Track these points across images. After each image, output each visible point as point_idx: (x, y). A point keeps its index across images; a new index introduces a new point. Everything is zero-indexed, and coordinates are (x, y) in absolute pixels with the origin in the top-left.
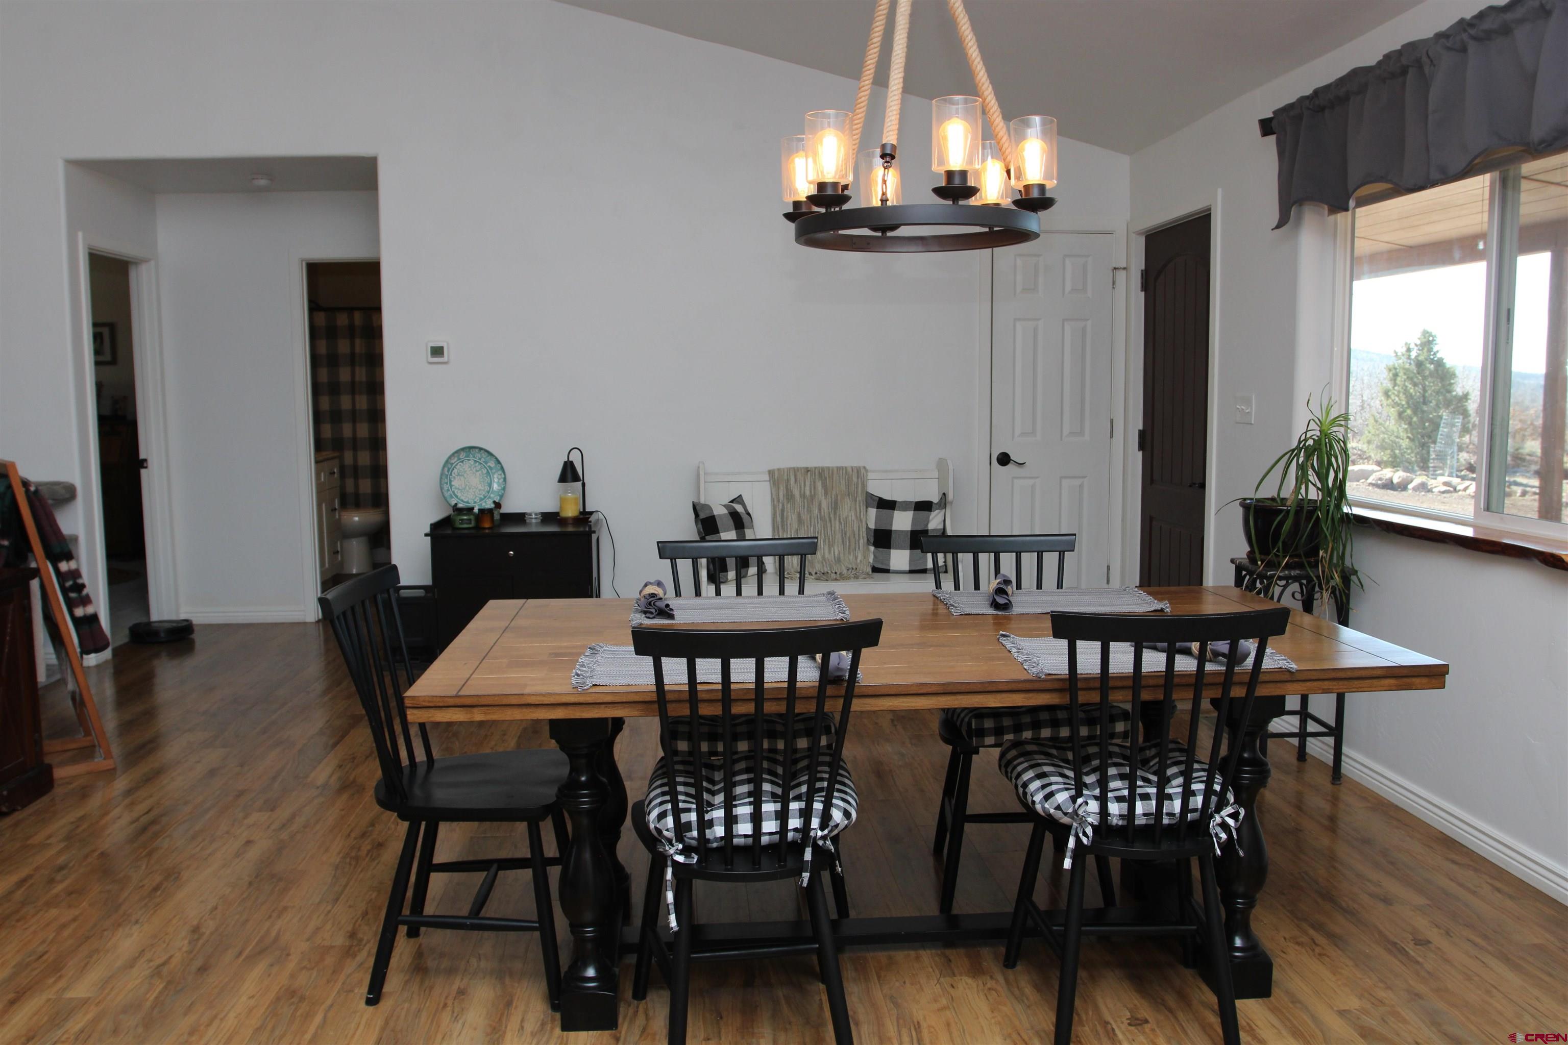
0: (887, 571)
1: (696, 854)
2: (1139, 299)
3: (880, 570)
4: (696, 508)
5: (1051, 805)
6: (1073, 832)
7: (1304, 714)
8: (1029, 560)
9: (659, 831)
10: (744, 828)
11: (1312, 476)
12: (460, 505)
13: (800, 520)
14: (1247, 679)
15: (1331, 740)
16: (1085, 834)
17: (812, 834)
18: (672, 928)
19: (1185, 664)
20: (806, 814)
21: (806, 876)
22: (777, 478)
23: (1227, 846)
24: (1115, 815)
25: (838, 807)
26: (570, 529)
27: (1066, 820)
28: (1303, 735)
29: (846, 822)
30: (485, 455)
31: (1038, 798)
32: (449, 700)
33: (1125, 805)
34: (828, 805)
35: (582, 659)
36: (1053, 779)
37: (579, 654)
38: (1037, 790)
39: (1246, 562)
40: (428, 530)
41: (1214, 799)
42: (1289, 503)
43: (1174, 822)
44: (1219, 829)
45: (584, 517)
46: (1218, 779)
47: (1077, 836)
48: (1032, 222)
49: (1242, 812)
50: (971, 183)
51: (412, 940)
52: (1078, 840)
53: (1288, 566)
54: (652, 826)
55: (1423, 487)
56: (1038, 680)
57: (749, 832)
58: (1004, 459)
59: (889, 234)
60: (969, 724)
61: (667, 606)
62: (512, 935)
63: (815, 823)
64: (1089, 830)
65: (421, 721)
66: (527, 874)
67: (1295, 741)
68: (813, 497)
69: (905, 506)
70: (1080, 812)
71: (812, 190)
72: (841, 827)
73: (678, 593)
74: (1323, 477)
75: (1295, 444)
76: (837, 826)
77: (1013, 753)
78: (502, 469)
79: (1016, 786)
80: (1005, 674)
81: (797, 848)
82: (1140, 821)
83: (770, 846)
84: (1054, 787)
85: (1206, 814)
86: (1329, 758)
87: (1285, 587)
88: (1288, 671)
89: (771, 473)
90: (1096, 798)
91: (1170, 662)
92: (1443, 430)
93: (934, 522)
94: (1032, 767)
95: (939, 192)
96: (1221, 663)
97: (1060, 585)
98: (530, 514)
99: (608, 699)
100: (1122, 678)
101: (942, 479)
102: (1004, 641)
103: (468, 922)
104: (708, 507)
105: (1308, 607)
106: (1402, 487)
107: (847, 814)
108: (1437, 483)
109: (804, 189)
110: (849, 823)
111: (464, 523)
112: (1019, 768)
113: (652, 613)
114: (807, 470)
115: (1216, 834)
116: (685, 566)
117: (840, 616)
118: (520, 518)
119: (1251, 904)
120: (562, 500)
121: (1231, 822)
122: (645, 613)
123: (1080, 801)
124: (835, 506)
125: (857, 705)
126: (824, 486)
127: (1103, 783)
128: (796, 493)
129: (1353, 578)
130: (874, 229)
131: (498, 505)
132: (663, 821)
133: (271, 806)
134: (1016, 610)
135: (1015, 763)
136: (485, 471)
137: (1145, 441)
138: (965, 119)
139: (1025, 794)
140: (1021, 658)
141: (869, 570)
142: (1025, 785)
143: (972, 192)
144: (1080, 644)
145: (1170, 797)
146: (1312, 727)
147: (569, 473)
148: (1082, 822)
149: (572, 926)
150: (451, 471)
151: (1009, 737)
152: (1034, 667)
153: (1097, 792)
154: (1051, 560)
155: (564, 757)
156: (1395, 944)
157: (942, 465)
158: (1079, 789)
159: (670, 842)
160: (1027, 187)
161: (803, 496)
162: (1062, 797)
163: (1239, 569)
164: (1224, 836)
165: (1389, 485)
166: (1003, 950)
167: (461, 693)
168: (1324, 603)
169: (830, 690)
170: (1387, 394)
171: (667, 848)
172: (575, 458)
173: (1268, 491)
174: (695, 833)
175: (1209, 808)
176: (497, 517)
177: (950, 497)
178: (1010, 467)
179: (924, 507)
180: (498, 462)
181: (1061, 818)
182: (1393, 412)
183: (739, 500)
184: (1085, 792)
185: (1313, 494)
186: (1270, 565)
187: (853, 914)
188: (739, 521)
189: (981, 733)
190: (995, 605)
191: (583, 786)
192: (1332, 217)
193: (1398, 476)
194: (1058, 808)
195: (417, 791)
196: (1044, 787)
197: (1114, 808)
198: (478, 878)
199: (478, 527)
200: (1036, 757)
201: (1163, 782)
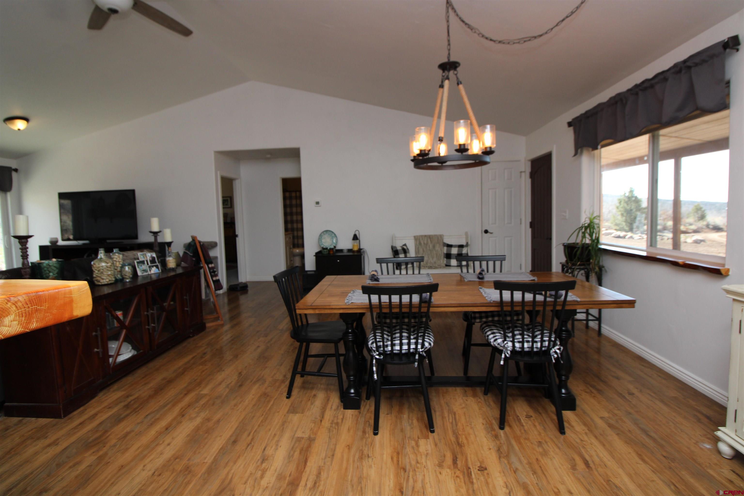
0: (450, 266)
1: (383, 356)
2: (529, 181)
3: (448, 265)
4: (392, 248)
5: (496, 343)
6: (504, 352)
7: (587, 313)
8: (491, 263)
9: (371, 348)
10: (397, 348)
11: (587, 236)
12: (324, 247)
13: (423, 251)
14: (562, 303)
15: (597, 322)
16: (508, 353)
17: (418, 350)
18: (375, 379)
19: (540, 298)
20: (416, 344)
21: (416, 364)
22: (417, 239)
23: (557, 359)
24: (518, 347)
25: (427, 342)
26: (356, 254)
27: (501, 348)
28: (587, 320)
29: (430, 346)
30: (331, 232)
31: (492, 340)
32: (308, 307)
33: (521, 344)
34: (424, 341)
35: (350, 295)
36: (497, 334)
37: (349, 293)
38: (492, 338)
39: (565, 264)
40: (314, 254)
41: (552, 343)
42: (579, 244)
43: (538, 350)
44: (554, 354)
45: (360, 250)
46: (553, 336)
47: (505, 354)
48: (487, 158)
49: (562, 348)
50: (466, 147)
51: (302, 378)
52: (505, 355)
53: (580, 265)
54: (370, 346)
55: (631, 237)
56: (490, 303)
57: (399, 349)
58: (486, 232)
59: (444, 164)
60: (471, 315)
61: (377, 278)
62: (331, 378)
63: (419, 346)
64: (509, 352)
65: (300, 313)
66: (334, 359)
67: (585, 322)
68: (427, 244)
69: (455, 246)
70: (506, 346)
71: (418, 152)
72: (428, 348)
73: (382, 274)
74: (591, 235)
75: (581, 226)
76: (426, 348)
77: (484, 325)
78: (336, 237)
79: (485, 336)
80: (479, 301)
81: (414, 354)
82: (527, 350)
83: (405, 354)
84: (497, 337)
85: (549, 348)
86: (596, 327)
87: (579, 272)
88: (577, 301)
89: (415, 237)
90: (511, 341)
91: (534, 297)
92: (638, 219)
93: (464, 251)
94: (490, 330)
95: (457, 150)
96: (552, 298)
97: (501, 271)
98: (344, 250)
99: (356, 307)
100: (518, 302)
101: (467, 238)
102: (480, 290)
103: (316, 374)
104: (395, 247)
105: (587, 279)
106: (624, 237)
107: (430, 344)
108: (636, 237)
109: (416, 151)
110: (431, 347)
111: (325, 252)
112: (486, 330)
113: (373, 280)
114: (425, 236)
115: (553, 355)
116: (384, 265)
117: (430, 281)
118: (341, 251)
119: (567, 378)
120: (353, 246)
121: (558, 351)
122: (371, 280)
123: (505, 342)
124: (434, 247)
125: (432, 310)
126: (431, 241)
127: (514, 336)
128: (422, 243)
129: (603, 269)
130: (439, 163)
131: (335, 247)
132: (373, 345)
133: (266, 336)
134: (486, 279)
135: (485, 328)
136: (331, 237)
137: (532, 225)
138: (465, 127)
139: (488, 339)
140: (485, 296)
141: (444, 265)
142: (488, 336)
143: (467, 150)
144: (504, 292)
145: (536, 342)
146: (590, 318)
147: (355, 238)
148: (506, 349)
149: (347, 376)
150: (321, 237)
151: (484, 320)
152: (489, 298)
153: (511, 339)
154: (498, 263)
155: (344, 323)
156: (621, 394)
157: (466, 234)
158: (505, 338)
159: (374, 351)
160: (486, 148)
161: (424, 244)
162: (500, 341)
163: (563, 266)
164: (556, 356)
165: (619, 237)
166: (483, 389)
167: (313, 305)
168: (593, 278)
169: (423, 305)
170: (617, 208)
171: (373, 353)
172: (357, 233)
173: (572, 240)
174: (382, 349)
175: (550, 346)
176: (334, 250)
177: (469, 243)
178: (488, 234)
179: (461, 246)
180: (335, 234)
181: (499, 348)
182: (620, 213)
183: (405, 245)
184: (507, 339)
185: (588, 241)
186: (573, 265)
187: (436, 375)
188: (405, 251)
189: (475, 318)
190: (479, 278)
191: (350, 333)
192: (593, 152)
193: (622, 234)
194: (498, 344)
195: (303, 333)
196: (494, 337)
197: (517, 345)
198: (322, 359)
199: (329, 253)
200: (492, 327)
201: (534, 337)
